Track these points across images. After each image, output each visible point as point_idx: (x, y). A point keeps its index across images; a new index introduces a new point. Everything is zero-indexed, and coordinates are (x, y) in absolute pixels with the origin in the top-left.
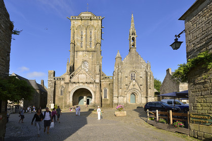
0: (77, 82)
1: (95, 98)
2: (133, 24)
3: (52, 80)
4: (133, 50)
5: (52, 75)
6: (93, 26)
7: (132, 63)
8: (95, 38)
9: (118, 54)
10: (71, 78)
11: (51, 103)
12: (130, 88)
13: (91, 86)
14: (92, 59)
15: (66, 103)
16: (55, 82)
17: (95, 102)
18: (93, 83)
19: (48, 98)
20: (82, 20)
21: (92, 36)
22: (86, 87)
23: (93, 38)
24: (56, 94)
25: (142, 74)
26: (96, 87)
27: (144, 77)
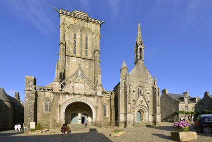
0: (72, 93)
1: (96, 115)
2: (139, 32)
3: (31, 89)
4: (141, 62)
5: (32, 83)
6: (89, 30)
7: (139, 76)
8: (92, 45)
9: (124, 65)
10: (62, 86)
11: (31, 121)
12: (137, 104)
13: (91, 99)
14: (89, 69)
15: (54, 120)
16: (36, 92)
17: (96, 120)
18: (94, 96)
19: (26, 115)
20: (75, 17)
21: (88, 43)
22: (84, 100)
23: (89, 45)
24: (39, 109)
25: (150, 90)
26: (97, 102)
27: (151, 93)
